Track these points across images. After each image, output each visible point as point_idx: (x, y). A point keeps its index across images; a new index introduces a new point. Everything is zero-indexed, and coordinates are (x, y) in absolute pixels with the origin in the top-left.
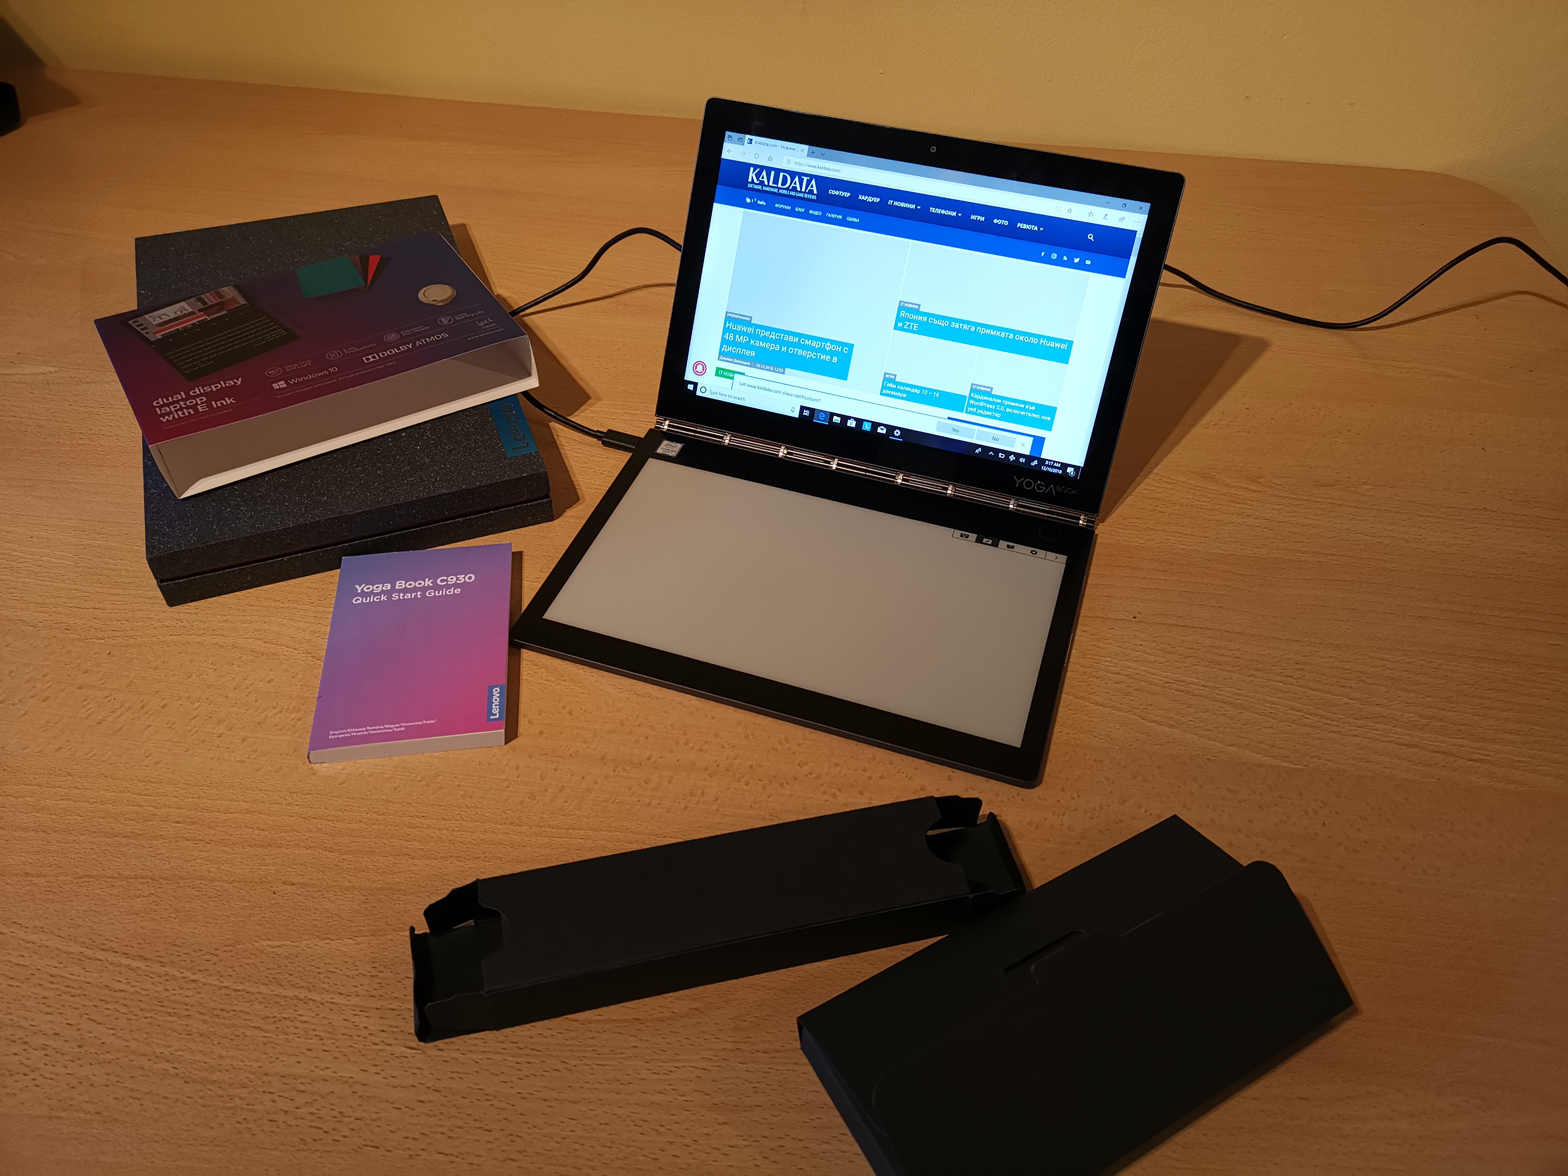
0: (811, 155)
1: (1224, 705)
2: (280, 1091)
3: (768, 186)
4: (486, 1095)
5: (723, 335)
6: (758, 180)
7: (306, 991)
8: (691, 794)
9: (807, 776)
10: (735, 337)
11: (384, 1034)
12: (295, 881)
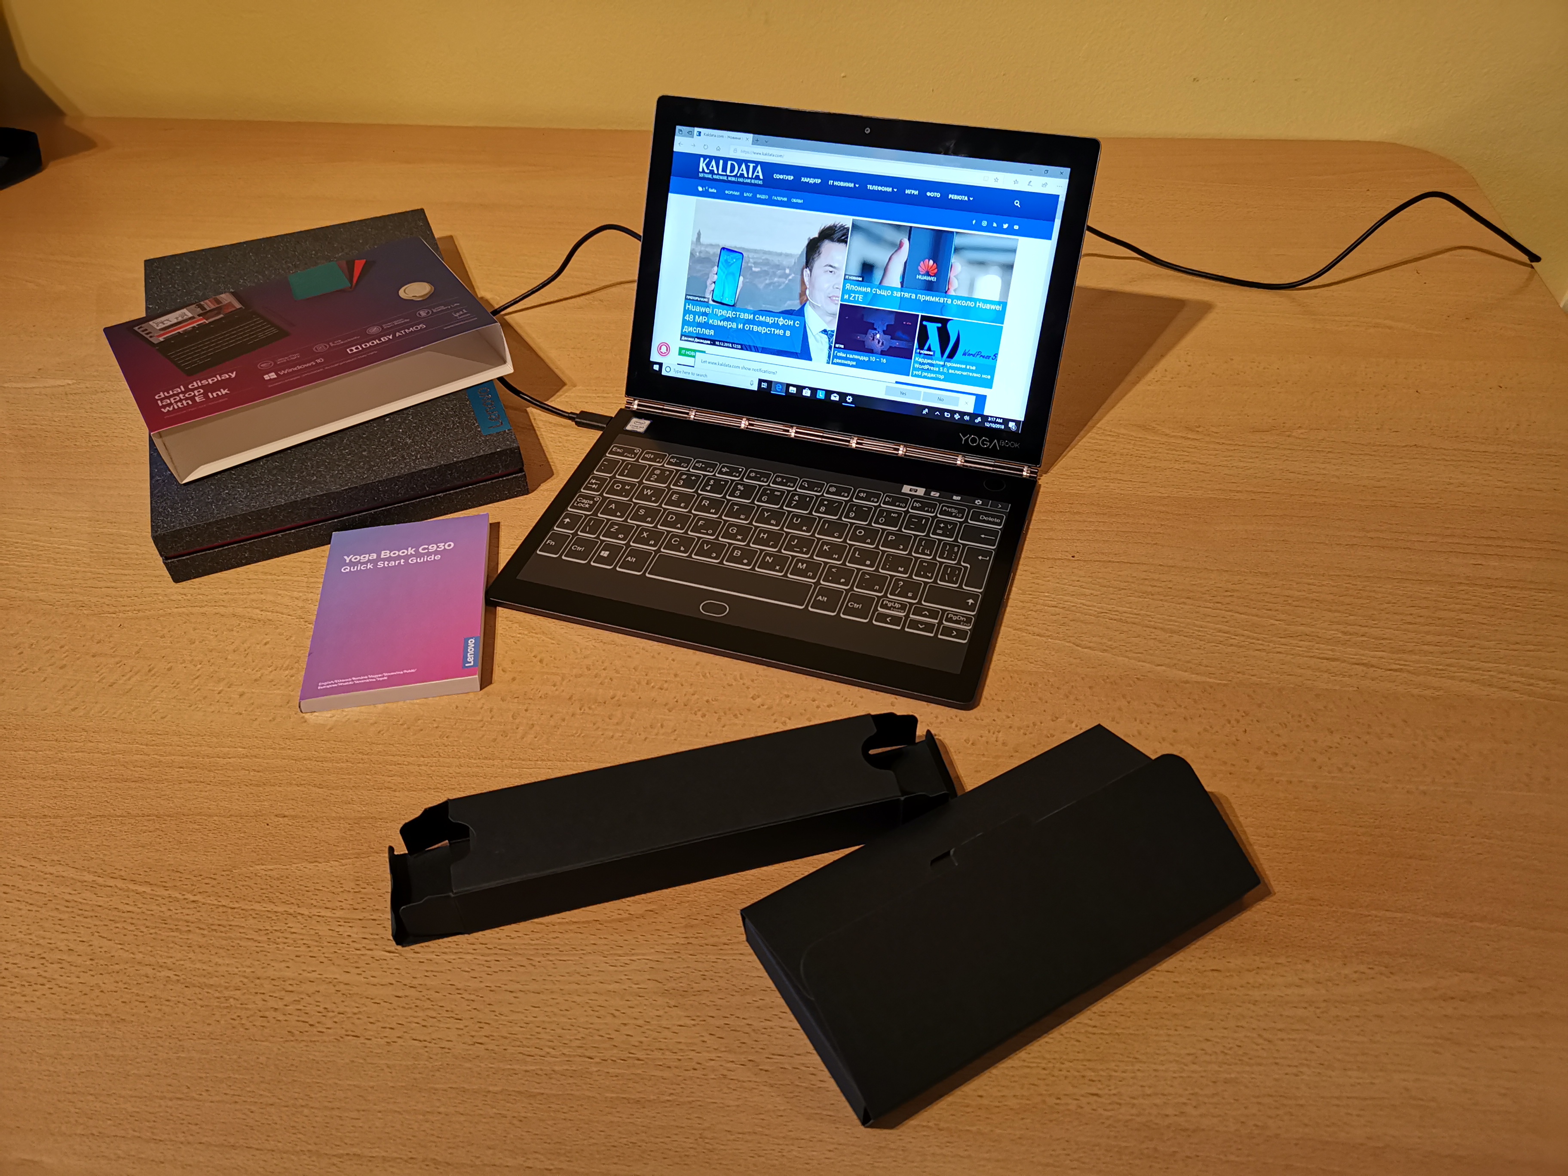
0: (755, 142)
1: (1154, 630)
2: (270, 992)
3: (718, 174)
4: (458, 989)
5: (684, 316)
6: (708, 168)
7: (296, 907)
8: (651, 727)
9: (759, 707)
10: (694, 318)
11: (366, 941)
12: (286, 813)
